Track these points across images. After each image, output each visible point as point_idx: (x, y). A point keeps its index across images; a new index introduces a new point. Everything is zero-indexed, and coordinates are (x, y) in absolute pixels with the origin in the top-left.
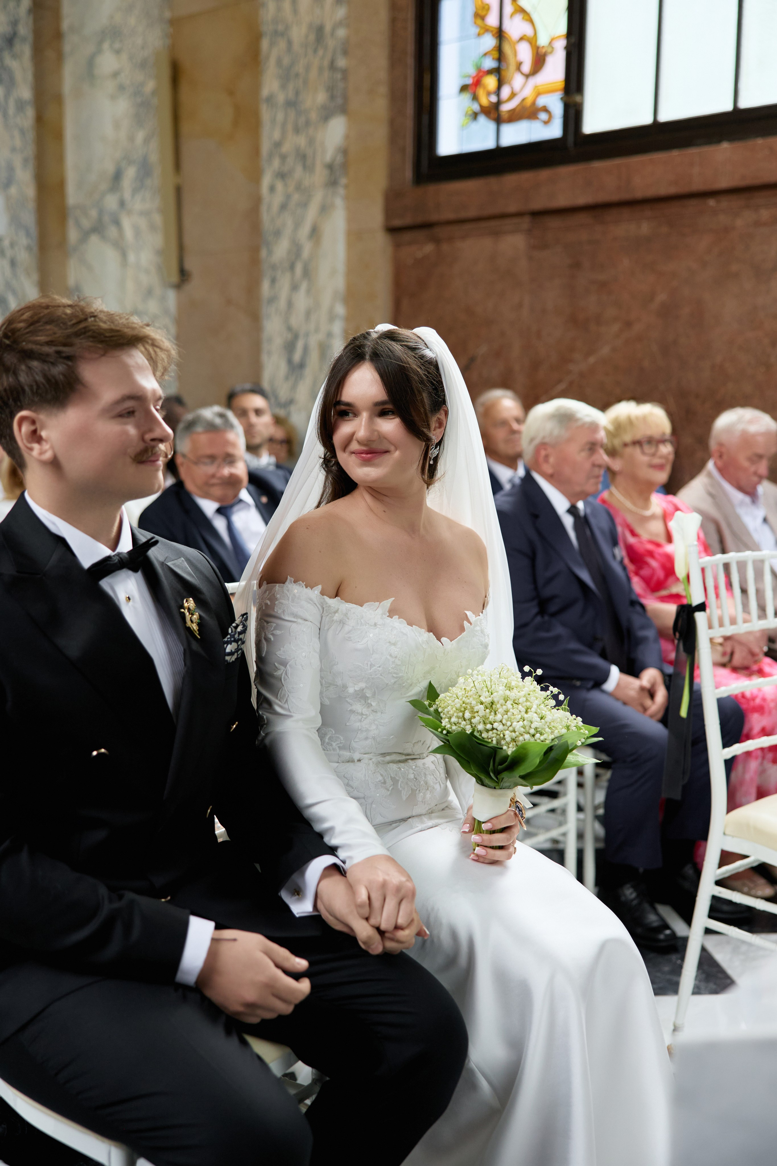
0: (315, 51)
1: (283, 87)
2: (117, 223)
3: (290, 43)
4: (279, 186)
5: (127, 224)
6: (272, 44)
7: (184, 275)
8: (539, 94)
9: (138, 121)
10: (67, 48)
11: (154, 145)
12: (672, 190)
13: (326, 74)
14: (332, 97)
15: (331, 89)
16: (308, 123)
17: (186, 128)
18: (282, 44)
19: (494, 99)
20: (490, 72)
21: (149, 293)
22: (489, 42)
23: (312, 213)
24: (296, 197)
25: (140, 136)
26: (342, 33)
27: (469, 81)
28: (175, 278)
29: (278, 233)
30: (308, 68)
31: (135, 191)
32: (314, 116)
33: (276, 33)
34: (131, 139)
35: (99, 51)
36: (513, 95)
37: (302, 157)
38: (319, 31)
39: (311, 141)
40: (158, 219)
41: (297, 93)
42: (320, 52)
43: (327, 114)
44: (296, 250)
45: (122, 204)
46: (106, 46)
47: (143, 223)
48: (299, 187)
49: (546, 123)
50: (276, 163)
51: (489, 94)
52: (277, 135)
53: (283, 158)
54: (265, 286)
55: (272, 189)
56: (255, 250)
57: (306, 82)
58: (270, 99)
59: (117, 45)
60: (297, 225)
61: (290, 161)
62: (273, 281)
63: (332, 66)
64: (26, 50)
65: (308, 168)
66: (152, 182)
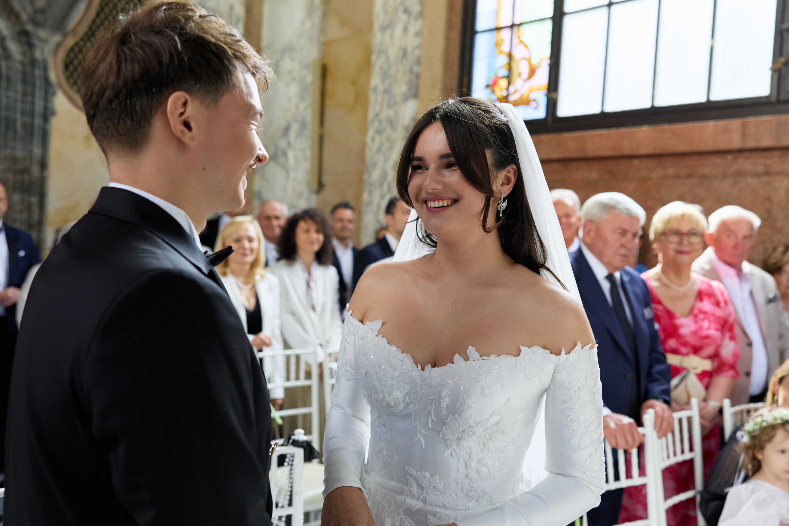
0: (402, 62)
1: (382, 82)
2: (285, 154)
3: (387, 58)
4: (377, 138)
5: (291, 155)
6: (378, 57)
7: (321, 186)
8: (531, 90)
9: (302, 97)
11: (309, 111)
12: (611, 153)
13: (407, 75)
14: (410, 89)
15: (409, 84)
16: (395, 103)
17: (329, 102)
18: (383, 58)
19: (505, 93)
20: (503, 77)
21: (300, 195)
22: (503, 60)
24: (386, 145)
25: (302, 106)
26: (417, 52)
27: (491, 83)
28: (315, 187)
29: (374, 165)
30: (397, 72)
31: (297, 137)
32: (399, 99)
33: (380, 52)
34: (297, 107)
35: (282, 58)
36: (516, 91)
37: (391, 122)
38: (404, 51)
39: (396, 113)
40: (308, 153)
41: (390, 85)
42: (404, 63)
43: (406, 98)
44: (385, 175)
45: (289, 144)
46: (286, 56)
47: (300, 155)
48: (388, 139)
49: (536, 108)
50: (376, 124)
51: (502, 90)
52: (377, 109)
53: (380, 122)
54: (366, 196)
55: (373, 139)
56: (361, 174)
57: (395, 79)
58: (375, 89)
59: (293, 55)
60: (386, 161)
61: (384, 124)
62: (370, 192)
63: (411, 71)
65: (394, 128)
66: (308, 132)
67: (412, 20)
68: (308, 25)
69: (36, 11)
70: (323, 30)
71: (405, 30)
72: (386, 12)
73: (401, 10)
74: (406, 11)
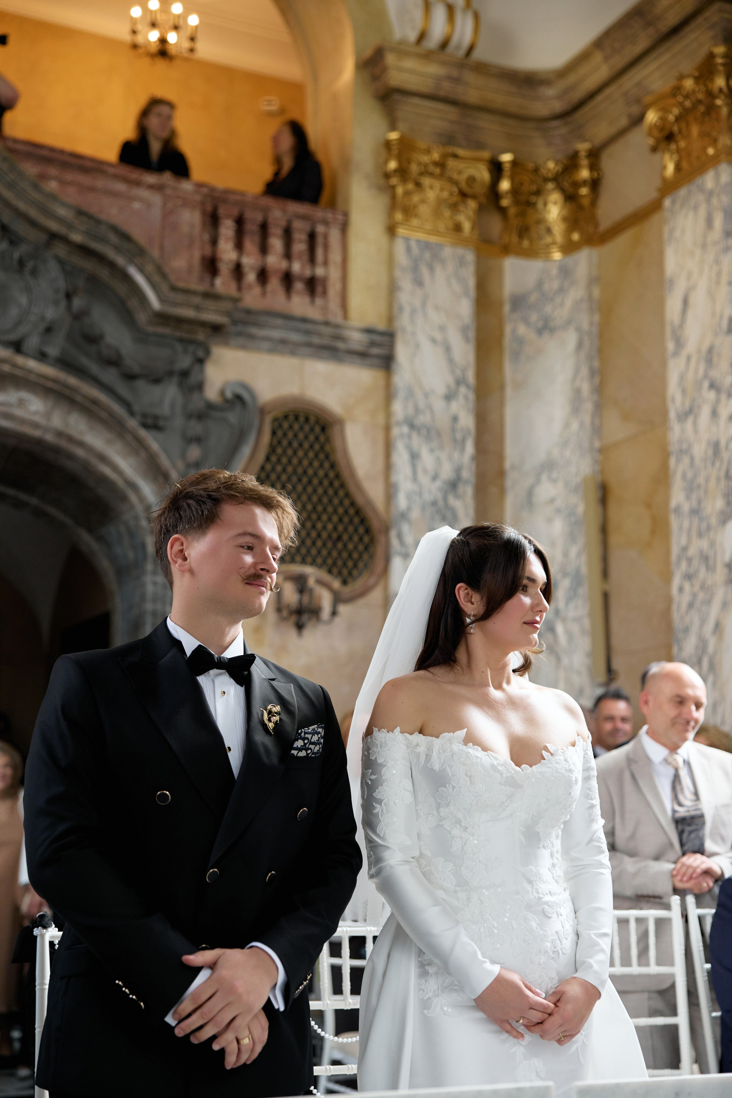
0: (713, 464)
1: (688, 497)
2: (552, 629)
3: (692, 459)
4: (687, 587)
5: (560, 629)
6: (678, 461)
7: (611, 674)
9: (572, 537)
10: (509, 482)
11: (584, 558)
13: (723, 483)
14: (728, 503)
15: (728, 496)
16: (709, 528)
17: (614, 540)
18: (686, 460)
21: (581, 693)
23: (714, 610)
24: (701, 596)
25: (574, 551)
28: (603, 677)
29: (686, 630)
30: (707, 480)
31: (569, 600)
32: (714, 521)
33: (681, 452)
34: (566, 554)
35: (538, 481)
37: (705, 558)
38: (716, 446)
39: (712, 544)
40: (587, 623)
41: (699, 502)
42: (717, 465)
43: (725, 519)
44: (702, 645)
45: (558, 612)
46: (544, 477)
47: (575, 628)
48: (703, 587)
50: (684, 565)
52: (684, 541)
53: (690, 560)
55: (681, 589)
56: (668, 647)
57: (706, 491)
58: (678, 510)
59: (555, 475)
60: (703, 622)
61: (695, 563)
63: (728, 475)
64: (468, 491)
65: (710, 568)
66: (583, 591)
67: (723, 397)
68: (575, 426)
69: (188, 466)
70: (597, 430)
71: (714, 414)
72: (684, 392)
73: (706, 384)
74: (712, 386)
